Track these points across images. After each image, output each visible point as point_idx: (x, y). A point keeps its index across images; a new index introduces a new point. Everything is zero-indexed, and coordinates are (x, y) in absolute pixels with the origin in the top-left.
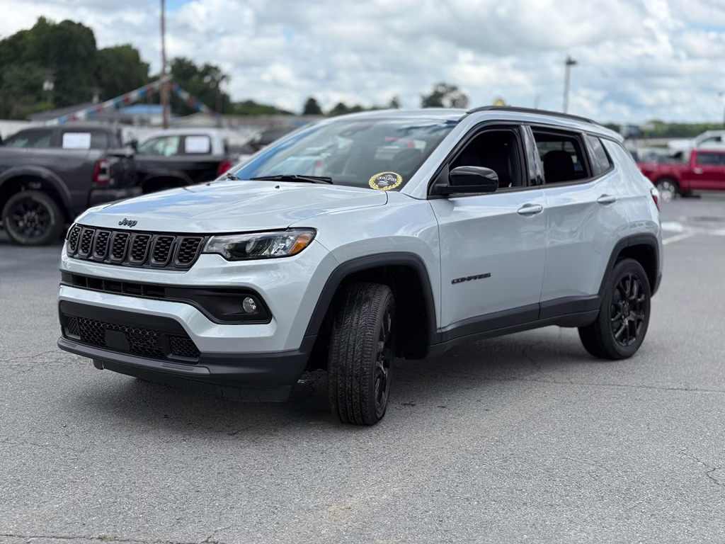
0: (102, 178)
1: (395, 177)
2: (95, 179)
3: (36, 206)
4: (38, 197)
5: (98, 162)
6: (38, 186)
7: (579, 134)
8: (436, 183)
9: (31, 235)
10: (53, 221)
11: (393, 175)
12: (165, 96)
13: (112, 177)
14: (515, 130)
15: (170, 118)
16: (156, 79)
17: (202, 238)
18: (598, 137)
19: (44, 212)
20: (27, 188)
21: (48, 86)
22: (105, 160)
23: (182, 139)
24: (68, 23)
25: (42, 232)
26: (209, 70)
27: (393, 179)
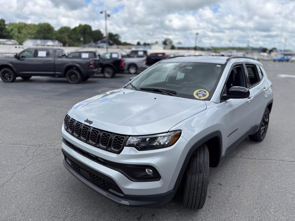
0: (91, 66)
1: (205, 92)
2: (89, 67)
3: (74, 74)
4: (75, 71)
5: (90, 62)
6: (75, 68)
7: (255, 65)
8: (223, 94)
9: (74, 81)
10: (79, 77)
11: (204, 91)
12: (107, 42)
13: (94, 66)
14: (241, 66)
15: (108, 46)
16: (105, 38)
17: (125, 137)
18: (259, 66)
19: (76, 75)
20: (73, 69)
21: (82, 39)
22: (91, 62)
23: (111, 54)
24: (86, 25)
25: (77, 80)
26: (117, 35)
27: (204, 93)
